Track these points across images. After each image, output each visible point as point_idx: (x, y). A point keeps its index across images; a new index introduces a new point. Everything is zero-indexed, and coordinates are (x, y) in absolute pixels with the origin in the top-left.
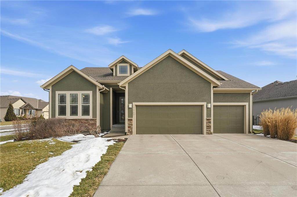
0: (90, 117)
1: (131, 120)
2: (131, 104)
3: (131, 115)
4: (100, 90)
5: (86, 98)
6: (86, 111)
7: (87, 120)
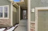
0: (8, 18)
1: (34, 24)
2: (34, 9)
3: (33, 19)
4: (12, 4)
5: (6, 8)
6: (6, 16)
7: (6, 20)
